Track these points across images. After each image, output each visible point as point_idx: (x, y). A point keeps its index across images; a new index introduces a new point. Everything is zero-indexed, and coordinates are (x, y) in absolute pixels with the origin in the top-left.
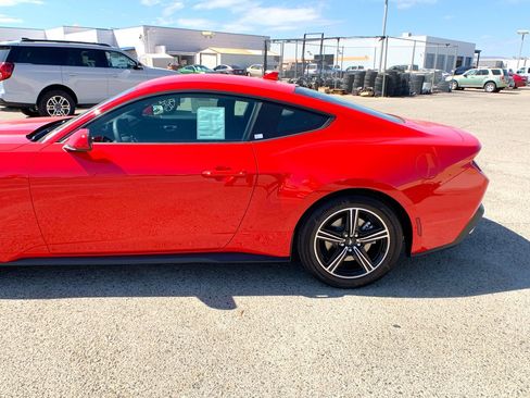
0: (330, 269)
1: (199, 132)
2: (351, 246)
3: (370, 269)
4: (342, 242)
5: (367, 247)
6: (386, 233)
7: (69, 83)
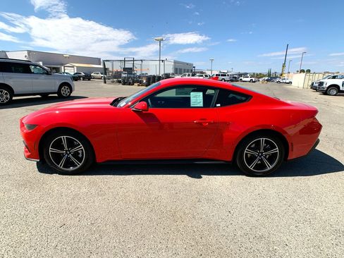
0: (251, 168)
1: (192, 103)
2: (260, 157)
3: (270, 167)
4: (256, 154)
5: (267, 157)
6: (277, 150)
7: (10, 82)
